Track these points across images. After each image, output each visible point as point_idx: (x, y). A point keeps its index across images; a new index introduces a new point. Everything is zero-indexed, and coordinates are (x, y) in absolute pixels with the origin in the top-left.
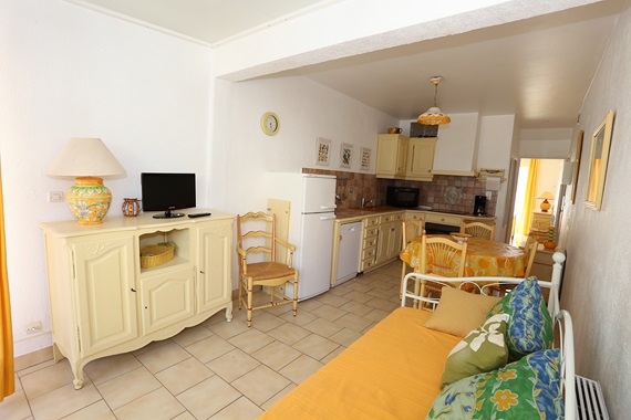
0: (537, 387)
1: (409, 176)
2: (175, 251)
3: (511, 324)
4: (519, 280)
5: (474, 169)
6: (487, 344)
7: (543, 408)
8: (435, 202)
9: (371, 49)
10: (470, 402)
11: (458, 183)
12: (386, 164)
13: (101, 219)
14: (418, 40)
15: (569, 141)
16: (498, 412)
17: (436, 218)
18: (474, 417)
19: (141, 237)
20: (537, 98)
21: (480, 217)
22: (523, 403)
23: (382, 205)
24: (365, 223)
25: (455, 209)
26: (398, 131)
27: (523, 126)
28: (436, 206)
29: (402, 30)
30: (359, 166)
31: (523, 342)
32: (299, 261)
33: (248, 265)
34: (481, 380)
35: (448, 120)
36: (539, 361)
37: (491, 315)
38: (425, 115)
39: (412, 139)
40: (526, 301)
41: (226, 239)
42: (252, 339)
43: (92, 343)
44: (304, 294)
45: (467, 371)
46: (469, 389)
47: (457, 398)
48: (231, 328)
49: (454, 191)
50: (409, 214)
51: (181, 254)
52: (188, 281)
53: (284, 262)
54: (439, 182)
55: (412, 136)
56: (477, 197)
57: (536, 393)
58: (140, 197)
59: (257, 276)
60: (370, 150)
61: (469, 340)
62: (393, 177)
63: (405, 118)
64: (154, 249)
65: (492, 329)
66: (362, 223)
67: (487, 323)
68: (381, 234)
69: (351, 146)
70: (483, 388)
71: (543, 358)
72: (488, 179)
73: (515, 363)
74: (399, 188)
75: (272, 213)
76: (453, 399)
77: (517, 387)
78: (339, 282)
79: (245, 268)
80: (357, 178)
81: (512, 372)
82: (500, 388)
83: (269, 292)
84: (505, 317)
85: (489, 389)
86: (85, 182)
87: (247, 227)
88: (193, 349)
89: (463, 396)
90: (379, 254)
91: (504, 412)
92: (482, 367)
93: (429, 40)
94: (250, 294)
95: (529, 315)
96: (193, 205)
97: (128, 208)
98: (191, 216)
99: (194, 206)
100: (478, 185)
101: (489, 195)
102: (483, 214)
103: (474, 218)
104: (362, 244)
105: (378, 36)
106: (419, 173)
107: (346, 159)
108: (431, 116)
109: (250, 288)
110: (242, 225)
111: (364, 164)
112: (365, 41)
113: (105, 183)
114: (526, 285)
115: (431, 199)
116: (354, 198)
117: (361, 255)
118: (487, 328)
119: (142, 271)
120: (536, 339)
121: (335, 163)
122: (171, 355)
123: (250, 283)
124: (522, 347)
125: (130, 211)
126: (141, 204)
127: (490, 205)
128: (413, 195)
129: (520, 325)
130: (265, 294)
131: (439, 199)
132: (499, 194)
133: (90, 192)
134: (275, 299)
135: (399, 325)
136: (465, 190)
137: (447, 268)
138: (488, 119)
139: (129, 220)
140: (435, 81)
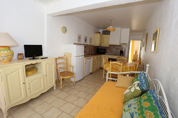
0: (154, 100)
1: (103, 45)
2: (37, 70)
3: (140, 84)
5: (120, 43)
6: (135, 90)
7: (157, 105)
8: (110, 52)
9: (97, 7)
10: (136, 106)
11: (115, 47)
12: (96, 42)
13: (10, 60)
14: (111, 5)
15: (142, 36)
16: (145, 108)
17: (111, 57)
18: (138, 110)
19: (26, 66)
20: (135, 25)
22: (151, 105)
23: (95, 53)
24: (92, 59)
25: (115, 54)
26: (99, 33)
27: (131, 31)
28: (110, 53)
29: (107, 2)
30: (89, 43)
31: (144, 88)
32: (75, 70)
34: (137, 100)
35: (115, 30)
37: (133, 82)
38: (109, 28)
39: (103, 35)
40: (142, 77)
41: (53, 65)
42: (63, 95)
43: (10, 102)
44: (77, 80)
45: (131, 97)
46: (134, 103)
47: (131, 105)
48: (56, 92)
49: (114, 49)
50: (103, 56)
51: (39, 70)
52: (42, 79)
53: (70, 71)
54: (110, 47)
55: (103, 34)
56: (121, 51)
57: (154, 102)
58: (24, 52)
59: (63, 75)
60: (92, 38)
61: (130, 89)
62: (98, 46)
63: (101, 29)
64: (30, 69)
65: (136, 85)
67: (134, 84)
68: (96, 62)
69: (87, 37)
70: (138, 102)
71: (152, 92)
72: (123, 46)
73: (145, 94)
74: (100, 49)
75: (66, 56)
77: (148, 101)
78: (86, 76)
79: (59, 74)
80: (89, 46)
81: (145, 97)
82: (144, 101)
83: (66, 80)
84: (138, 82)
85: (140, 102)
86: (3, 48)
87: (58, 61)
88: (45, 100)
89: (133, 105)
90: (96, 67)
91: (147, 108)
92: (135, 96)
93: (114, 6)
94: (61, 81)
95: (144, 81)
98: (41, 58)
99: (42, 55)
100: (121, 48)
101: (124, 50)
102: (122, 55)
103: (120, 56)
104: (91, 65)
106: (105, 44)
107: (86, 41)
108: (110, 28)
109: (61, 79)
110: (57, 61)
111: (91, 42)
112: (96, 5)
113: (11, 48)
114: (142, 73)
115: (108, 52)
116: (88, 52)
117: (91, 68)
118: (134, 85)
119: (26, 77)
120: (147, 87)
121: (83, 42)
122: (38, 102)
123: (61, 78)
124: (144, 90)
125: (20, 57)
126: (24, 55)
127: (124, 53)
128: (104, 50)
129: (142, 84)
130: (64, 81)
131: (111, 52)
132: (126, 50)
133: (6, 52)
134: (68, 82)
135: (108, 86)
136: (117, 49)
137: (117, 70)
138: (123, 30)
139: (20, 60)
140: (111, 18)
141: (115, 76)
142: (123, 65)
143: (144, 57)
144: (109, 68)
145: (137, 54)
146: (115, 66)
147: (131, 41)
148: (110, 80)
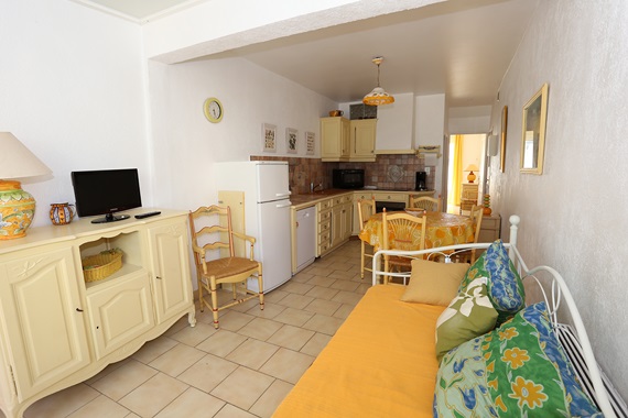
0: (542, 340)
1: (353, 158)
2: (123, 259)
3: (491, 285)
4: (487, 245)
5: (413, 147)
6: (476, 308)
7: (554, 359)
8: (379, 181)
9: (325, 24)
10: (481, 365)
11: (399, 161)
12: (331, 149)
13: (24, 231)
14: (375, 15)
15: (489, 117)
16: (513, 371)
17: (383, 197)
18: (489, 379)
19: (82, 247)
20: (462, 79)
21: (422, 192)
22: (535, 357)
23: (329, 188)
24: (319, 207)
25: (399, 186)
26: (339, 114)
27: (452, 104)
28: (380, 185)
30: (305, 151)
31: (506, 300)
33: (207, 264)
34: (484, 343)
35: (392, 100)
36: (533, 316)
37: (468, 282)
38: (370, 95)
39: (353, 121)
40: (498, 263)
41: (181, 238)
42: (221, 342)
44: (268, 287)
45: (462, 336)
46: (475, 354)
47: (465, 364)
48: (197, 333)
49: (396, 169)
50: (356, 195)
51: (131, 261)
52: (143, 291)
53: (242, 256)
54: (381, 162)
55: (352, 119)
56: (418, 173)
57: (542, 345)
58: (72, 199)
59: (221, 273)
60: (315, 134)
61: (457, 306)
62: (338, 160)
63: (344, 101)
64: (99, 258)
65: (476, 292)
66: (316, 207)
67: (469, 288)
68: (334, 217)
69: (296, 131)
70: (489, 350)
71: (535, 313)
72: (426, 155)
73: (510, 321)
74: (344, 171)
75: (225, 205)
76: (462, 365)
77: (523, 344)
79: (205, 267)
80: (304, 162)
81: (510, 331)
82: (508, 347)
83: (230, 289)
84: (484, 280)
85: (496, 351)
87: (199, 224)
88: (159, 364)
89: (471, 361)
90: (334, 236)
91: (519, 370)
92: (476, 330)
94: (214, 294)
95: (504, 275)
96: (138, 204)
97: (58, 215)
98: (138, 217)
99: (140, 205)
100: (417, 162)
101: (427, 170)
102: (425, 188)
103: (417, 193)
104: (318, 228)
105: (334, 9)
106: (362, 154)
107: (292, 145)
108: (375, 96)
109: (213, 287)
110: (195, 222)
111: (310, 148)
112: (321, 15)
113: (24, 187)
114: (495, 247)
115: (375, 179)
116: (303, 184)
117: (318, 239)
118: (471, 293)
119: (87, 287)
120: (515, 296)
121: (282, 149)
122: (135, 375)
123: (213, 282)
124: (506, 306)
125: (59, 217)
126: (74, 209)
127: (429, 180)
128: (359, 175)
129: (499, 286)
130: (226, 292)
131: (383, 178)
132: (437, 169)
133: (6, 200)
134: (238, 295)
135: (379, 299)
136: (406, 168)
137: (407, 242)
138: (422, 99)
139: (60, 229)
140: (377, 61)
141: (403, 265)
142: (427, 225)
143: (499, 189)
144: (380, 236)
145: (475, 182)
146: (401, 228)
147: (453, 138)
148: (385, 281)
